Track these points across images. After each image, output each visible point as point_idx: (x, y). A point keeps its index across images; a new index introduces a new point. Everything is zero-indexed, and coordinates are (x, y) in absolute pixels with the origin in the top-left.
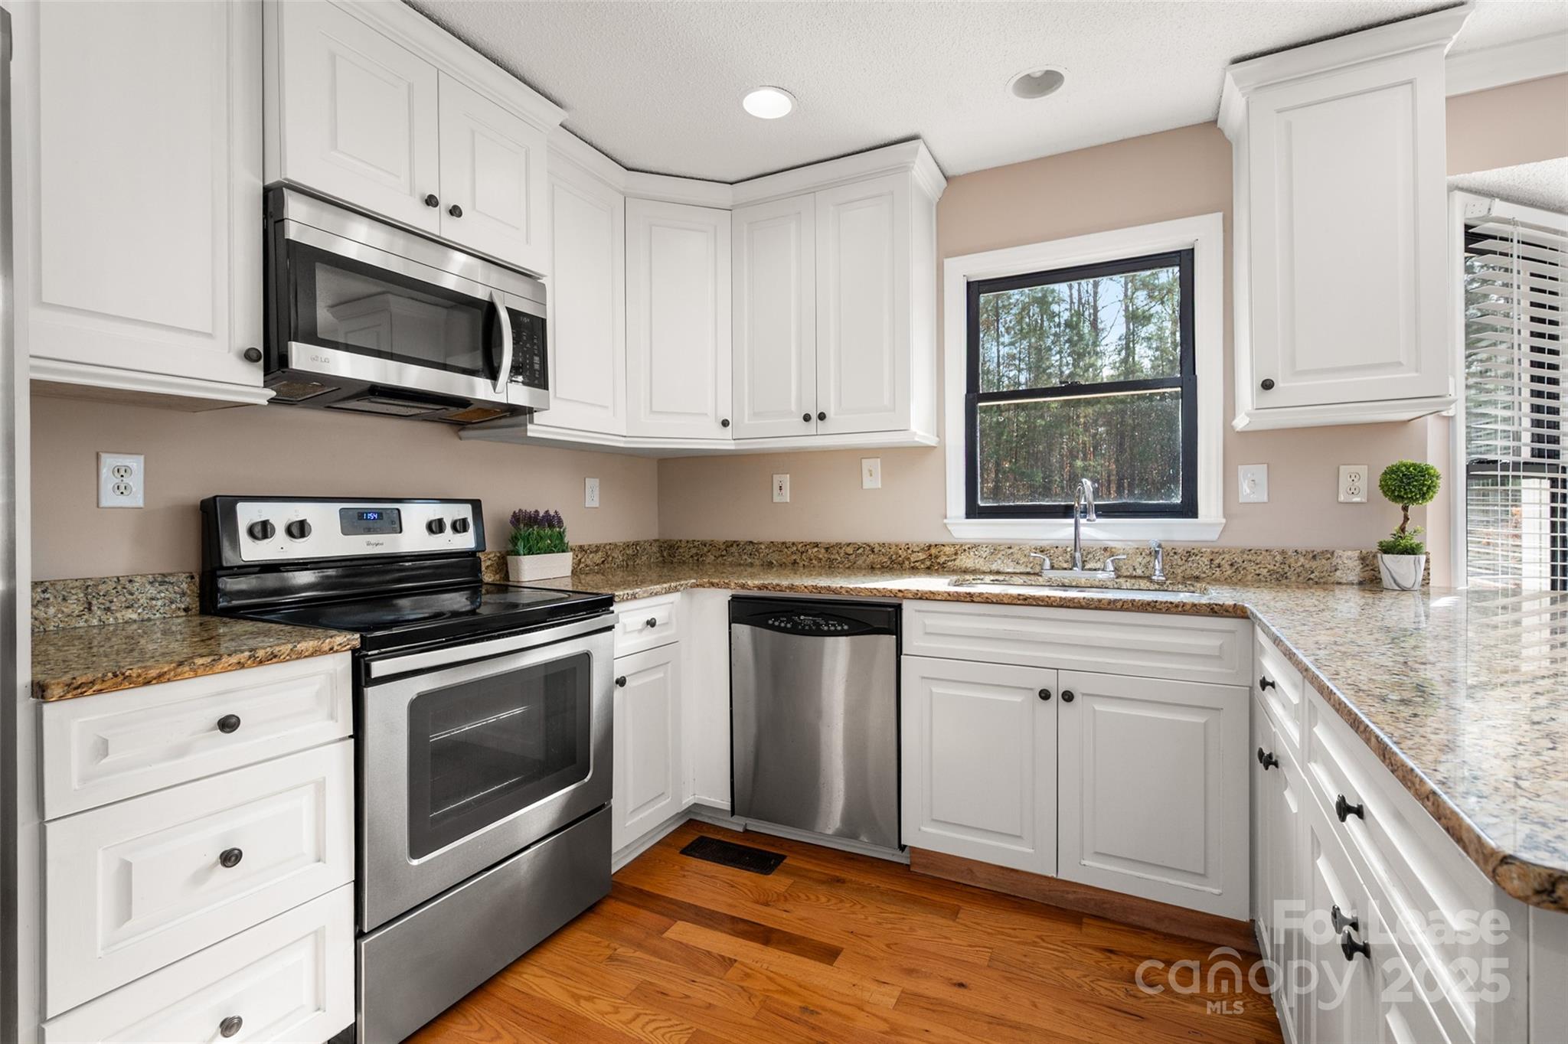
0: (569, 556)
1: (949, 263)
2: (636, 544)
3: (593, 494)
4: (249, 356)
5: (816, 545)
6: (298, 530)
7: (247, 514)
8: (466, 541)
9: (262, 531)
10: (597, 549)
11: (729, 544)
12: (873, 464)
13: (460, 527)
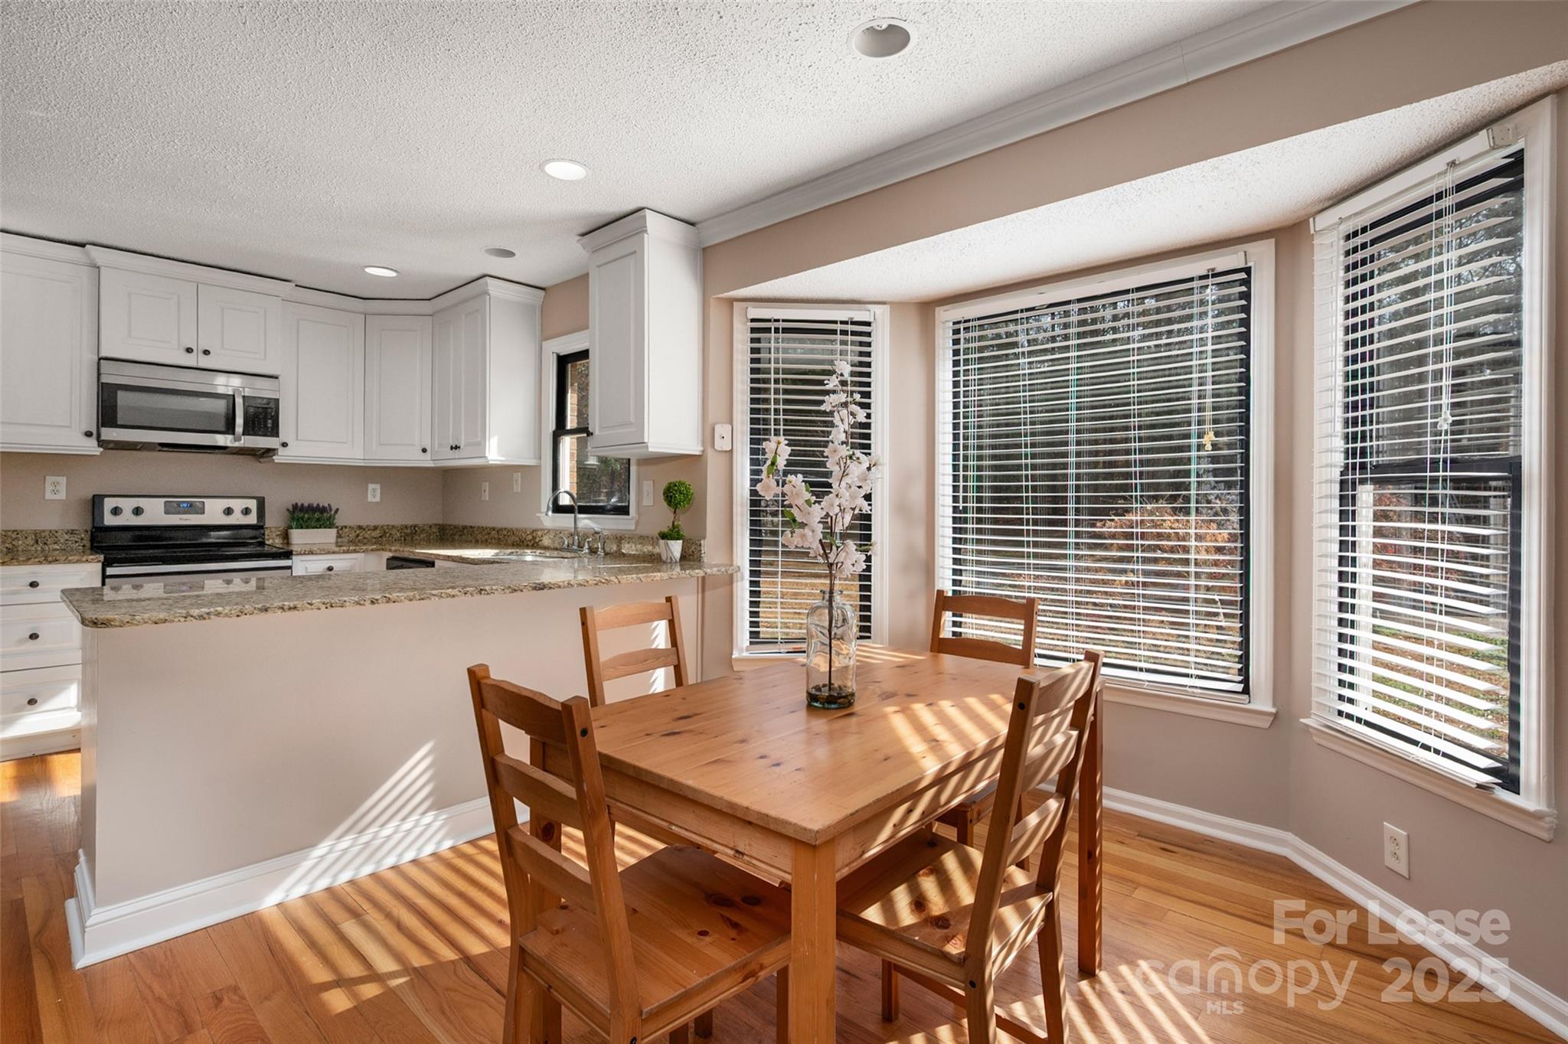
0: (334, 531)
1: (543, 343)
2: (415, 526)
3: (374, 493)
4: (90, 435)
5: (494, 529)
6: (138, 511)
7: (109, 504)
8: (252, 519)
9: (116, 511)
10: (375, 528)
11: (465, 527)
12: (518, 476)
13: (246, 511)
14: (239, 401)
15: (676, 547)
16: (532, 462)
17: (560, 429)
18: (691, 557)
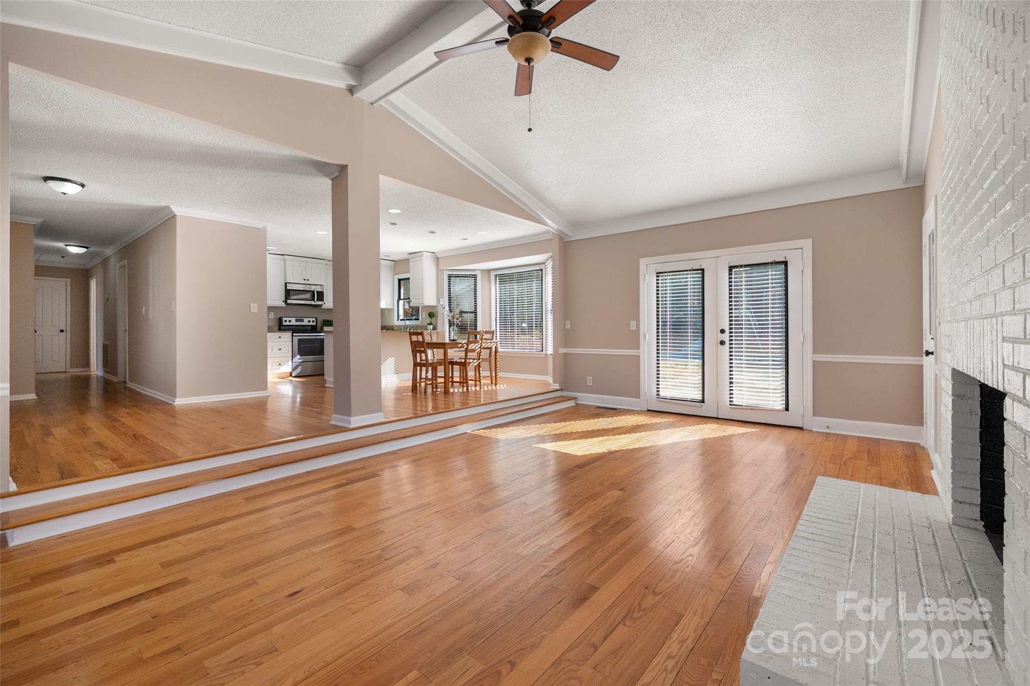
1: (395, 276)
4: (283, 302)
6: (290, 321)
7: (284, 319)
8: (314, 324)
9: (286, 321)
12: (386, 311)
13: (313, 321)
14: (315, 292)
15: (431, 327)
16: (392, 307)
17: (399, 298)
18: (435, 328)
